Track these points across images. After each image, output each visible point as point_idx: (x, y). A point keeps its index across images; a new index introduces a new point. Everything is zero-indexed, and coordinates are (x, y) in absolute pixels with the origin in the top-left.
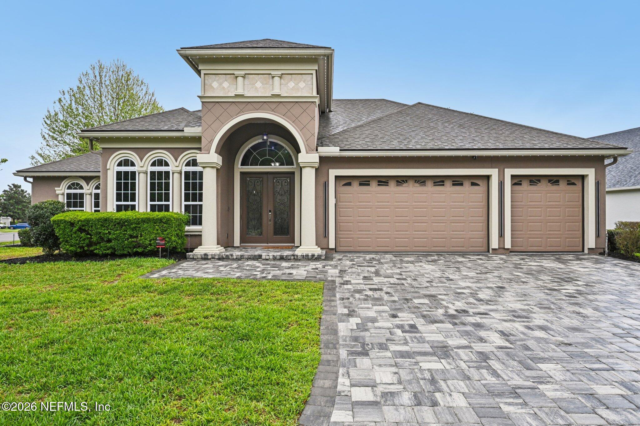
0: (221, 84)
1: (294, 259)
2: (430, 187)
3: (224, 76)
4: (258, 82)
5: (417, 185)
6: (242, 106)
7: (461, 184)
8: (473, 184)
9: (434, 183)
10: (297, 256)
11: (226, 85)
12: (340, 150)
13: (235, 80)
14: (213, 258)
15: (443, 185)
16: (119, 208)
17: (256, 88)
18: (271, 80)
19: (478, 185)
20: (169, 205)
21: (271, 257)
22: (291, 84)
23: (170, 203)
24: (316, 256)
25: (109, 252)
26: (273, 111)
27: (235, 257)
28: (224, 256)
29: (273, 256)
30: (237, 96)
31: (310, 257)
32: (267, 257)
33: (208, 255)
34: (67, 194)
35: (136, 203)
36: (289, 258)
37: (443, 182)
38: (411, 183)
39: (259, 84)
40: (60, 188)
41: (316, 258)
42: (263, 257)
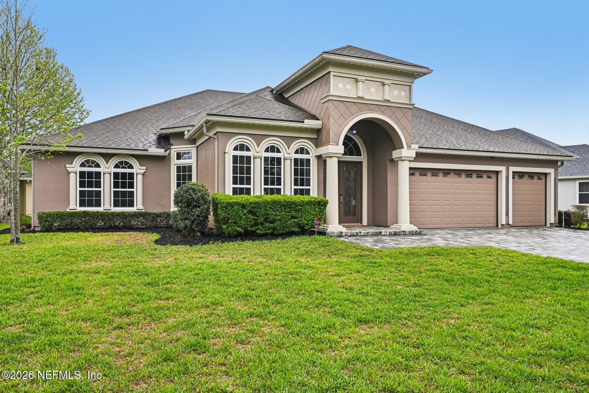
0: (345, 86)
1: (404, 234)
2: (463, 178)
3: (348, 79)
4: (373, 87)
5: (456, 176)
6: (360, 106)
7: (482, 177)
8: (489, 177)
9: (466, 175)
10: (406, 232)
11: (349, 87)
12: (419, 147)
13: (355, 84)
14: (346, 235)
15: (471, 177)
17: (371, 92)
18: (381, 87)
19: (491, 178)
20: (280, 189)
21: (388, 234)
22: (396, 92)
23: (282, 187)
24: (418, 232)
25: (269, 231)
26: (383, 113)
27: (362, 234)
28: (355, 234)
29: (390, 232)
30: (359, 98)
31: (414, 232)
32: (385, 234)
33: (342, 233)
34: (80, 172)
35: (251, 186)
36: (400, 234)
37: (471, 174)
38: (452, 174)
39: (373, 90)
40: (73, 165)
41: (418, 234)
42: (383, 234)
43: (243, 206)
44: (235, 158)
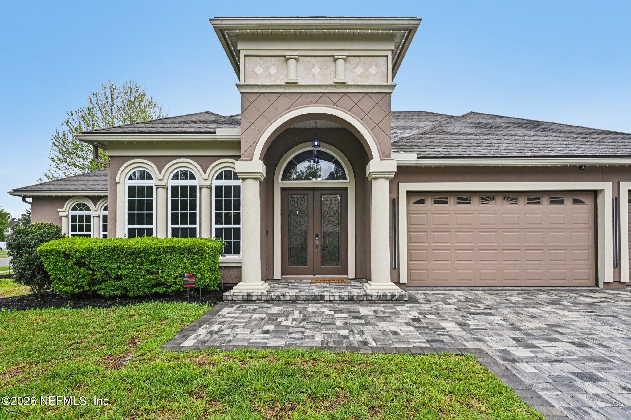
0: (266, 70)
1: (368, 300)
2: (522, 205)
3: (271, 58)
4: (316, 67)
5: (506, 202)
6: (294, 98)
7: (562, 202)
8: (576, 201)
9: (528, 200)
10: (372, 297)
11: (273, 70)
12: (418, 158)
13: (285, 64)
14: (258, 300)
15: (539, 202)
16: (132, 233)
17: (313, 74)
18: (332, 65)
19: (582, 202)
21: (337, 298)
22: (359, 70)
23: (197, 226)
24: (397, 297)
25: (118, 293)
26: (336, 105)
27: (288, 298)
28: (274, 297)
29: (340, 296)
30: (288, 84)
31: (389, 298)
32: (332, 299)
33: (252, 296)
34: (72, 216)
35: (153, 226)
36: (361, 299)
37: (539, 198)
38: (499, 199)
39: (316, 70)
40: (64, 210)
41: (397, 300)
42: (326, 298)
43: (67, 256)
44: (131, 189)
